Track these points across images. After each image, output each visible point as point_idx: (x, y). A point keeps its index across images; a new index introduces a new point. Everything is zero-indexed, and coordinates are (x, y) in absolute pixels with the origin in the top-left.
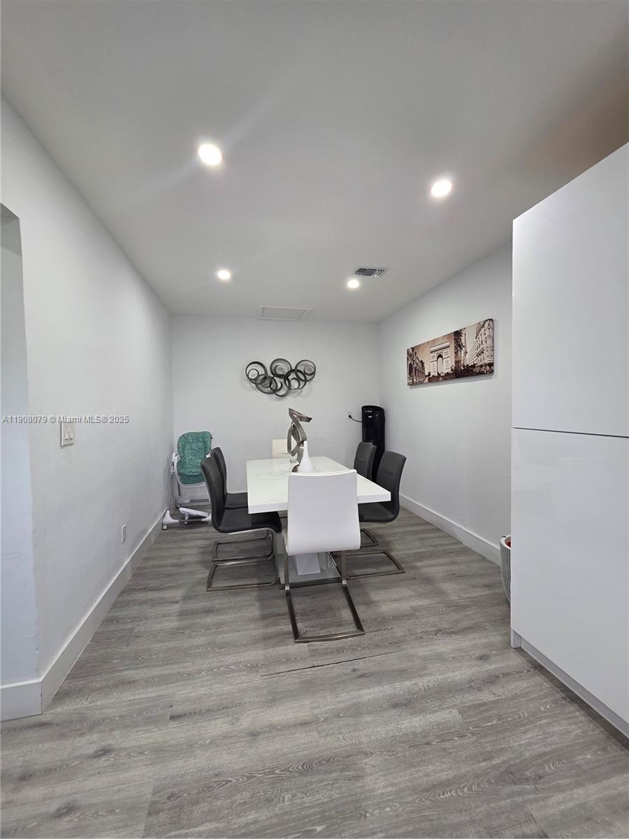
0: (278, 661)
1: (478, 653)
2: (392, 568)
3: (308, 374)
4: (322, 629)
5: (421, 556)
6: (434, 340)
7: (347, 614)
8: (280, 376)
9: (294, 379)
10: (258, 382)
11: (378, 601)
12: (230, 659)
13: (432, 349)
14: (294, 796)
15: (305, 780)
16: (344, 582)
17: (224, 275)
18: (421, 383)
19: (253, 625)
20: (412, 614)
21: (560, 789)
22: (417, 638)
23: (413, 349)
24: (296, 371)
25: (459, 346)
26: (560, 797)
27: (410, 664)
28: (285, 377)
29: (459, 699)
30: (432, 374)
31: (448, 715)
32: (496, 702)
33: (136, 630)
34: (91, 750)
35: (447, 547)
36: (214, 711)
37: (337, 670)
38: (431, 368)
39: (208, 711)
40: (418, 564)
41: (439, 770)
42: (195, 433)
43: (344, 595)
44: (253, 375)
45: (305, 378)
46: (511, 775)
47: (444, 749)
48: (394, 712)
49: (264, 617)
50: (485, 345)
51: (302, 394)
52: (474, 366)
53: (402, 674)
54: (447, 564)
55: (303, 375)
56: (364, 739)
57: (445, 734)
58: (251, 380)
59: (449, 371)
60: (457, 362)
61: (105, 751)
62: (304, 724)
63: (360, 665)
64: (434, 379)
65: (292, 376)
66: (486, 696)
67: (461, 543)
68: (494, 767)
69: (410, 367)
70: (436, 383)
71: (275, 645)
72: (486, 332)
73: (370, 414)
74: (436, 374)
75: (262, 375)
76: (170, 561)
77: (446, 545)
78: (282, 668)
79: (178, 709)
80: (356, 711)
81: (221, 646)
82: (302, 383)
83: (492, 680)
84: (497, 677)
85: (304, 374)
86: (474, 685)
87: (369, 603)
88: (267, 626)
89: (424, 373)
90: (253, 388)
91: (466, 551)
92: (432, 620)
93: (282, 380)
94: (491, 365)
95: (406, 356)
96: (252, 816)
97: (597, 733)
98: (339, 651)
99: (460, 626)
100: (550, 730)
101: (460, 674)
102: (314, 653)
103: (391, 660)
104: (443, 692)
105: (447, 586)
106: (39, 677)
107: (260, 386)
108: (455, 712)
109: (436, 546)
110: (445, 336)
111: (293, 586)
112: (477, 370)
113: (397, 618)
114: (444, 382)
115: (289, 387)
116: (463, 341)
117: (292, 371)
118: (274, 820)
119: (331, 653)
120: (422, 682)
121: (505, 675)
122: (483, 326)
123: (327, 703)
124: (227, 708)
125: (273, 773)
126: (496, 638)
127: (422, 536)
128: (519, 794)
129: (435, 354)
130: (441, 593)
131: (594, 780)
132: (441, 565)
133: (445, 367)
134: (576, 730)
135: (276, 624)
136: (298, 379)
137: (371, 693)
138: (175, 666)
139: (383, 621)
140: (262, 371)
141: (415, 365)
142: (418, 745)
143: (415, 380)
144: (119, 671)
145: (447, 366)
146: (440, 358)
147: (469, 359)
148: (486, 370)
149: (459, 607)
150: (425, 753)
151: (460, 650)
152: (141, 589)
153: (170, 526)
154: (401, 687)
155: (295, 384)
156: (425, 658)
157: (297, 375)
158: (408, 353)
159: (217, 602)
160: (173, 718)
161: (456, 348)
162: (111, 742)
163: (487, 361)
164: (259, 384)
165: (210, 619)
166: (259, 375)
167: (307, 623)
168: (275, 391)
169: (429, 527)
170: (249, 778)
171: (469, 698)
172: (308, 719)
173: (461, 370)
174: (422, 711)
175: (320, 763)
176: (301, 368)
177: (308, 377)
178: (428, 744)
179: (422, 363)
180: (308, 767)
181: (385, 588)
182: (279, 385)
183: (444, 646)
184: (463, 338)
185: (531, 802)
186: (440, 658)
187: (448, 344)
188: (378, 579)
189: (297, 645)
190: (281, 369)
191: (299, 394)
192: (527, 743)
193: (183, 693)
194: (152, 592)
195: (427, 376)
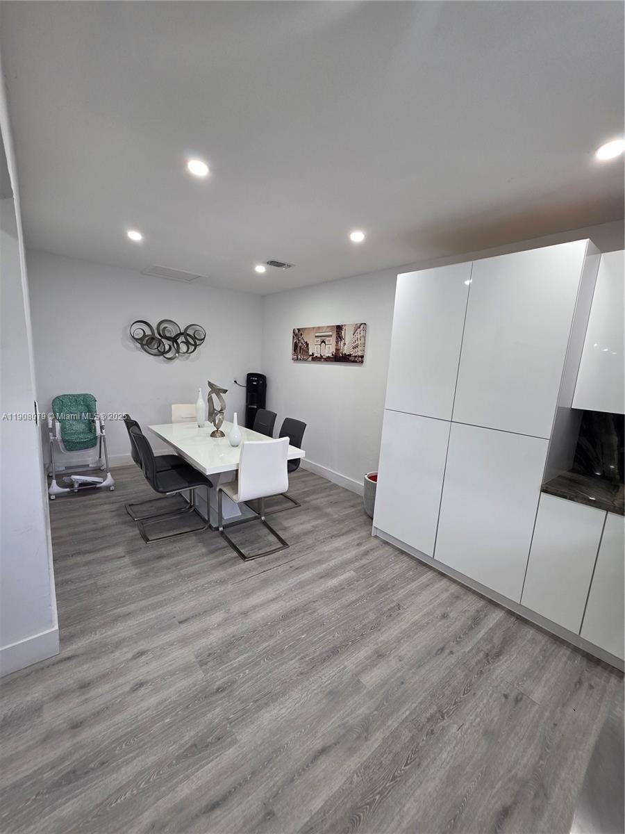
0: (238, 574)
1: (356, 543)
2: (291, 504)
3: (198, 339)
4: (259, 549)
5: (308, 494)
6: (319, 327)
7: (272, 538)
8: (168, 338)
9: (183, 342)
10: (144, 342)
11: (289, 527)
12: (202, 581)
13: (317, 334)
14: (284, 630)
15: (286, 622)
16: (263, 518)
17: (135, 236)
18: (305, 360)
19: (205, 558)
20: (314, 530)
21: (402, 588)
22: (322, 542)
23: (299, 330)
24: (185, 334)
25: (339, 338)
26: (402, 590)
27: (322, 556)
28: (174, 340)
29: (352, 566)
30: (315, 355)
31: (349, 574)
32: (370, 563)
33: (99, 583)
34: (130, 655)
35: (322, 486)
36: (209, 611)
37: (280, 569)
38: (314, 349)
39: (205, 612)
40: (307, 499)
41: (352, 597)
42: (74, 396)
43: (264, 527)
44: (139, 334)
45: (195, 342)
46: (382, 589)
47: (351, 589)
48: (322, 580)
49: (211, 552)
50: (359, 342)
51: (190, 358)
52: (350, 355)
53: (319, 562)
54: (326, 497)
55: (192, 339)
56: (310, 596)
57: (350, 582)
58: (137, 339)
59: (330, 355)
60: (337, 350)
61: (142, 653)
62: (273, 600)
63: (293, 563)
64: (316, 359)
65: (181, 339)
66: (365, 561)
67: (330, 481)
68: (375, 589)
69: (296, 346)
70: (319, 362)
71: (231, 566)
72: (360, 332)
73: (255, 381)
74: (319, 356)
75: (148, 336)
76: (87, 527)
77: (322, 484)
78: (244, 577)
79: (182, 617)
80: (301, 585)
81: (189, 576)
82: (192, 348)
83: (366, 553)
84: (368, 552)
85: (194, 338)
86: (357, 559)
87: (285, 529)
88: (217, 556)
89: (308, 352)
90: (137, 348)
91: (335, 486)
92: (327, 531)
93: (170, 343)
94: (362, 357)
95: (291, 335)
96: (265, 645)
97: (413, 563)
98: (277, 559)
99: (344, 531)
100: (394, 568)
101: (350, 554)
102: (261, 564)
103: (311, 556)
104: (344, 565)
105: (329, 510)
106: (53, 627)
107: (146, 347)
108: (352, 572)
109: (314, 486)
110: (328, 327)
111: (225, 527)
112: (352, 359)
113: (306, 534)
114: (326, 363)
115: (178, 351)
116: (343, 334)
117: (181, 334)
118: (278, 642)
119: (272, 562)
120: (332, 563)
121: (371, 550)
122: (359, 328)
123: (282, 587)
124: (218, 606)
125: (267, 625)
126: (364, 533)
127: (303, 479)
128: (387, 594)
129: (319, 339)
130: (327, 515)
131: (414, 581)
132: (322, 497)
133: (327, 351)
134: (405, 565)
135: (223, 555)
136: (187, 343)
137: (306, 575)
138: (159, 596)
139: (297, 537)
140: (148, 332)
141: (300, 344)
142: (338, 591)
143: (299, 357)
144: (110, 611)
145: (329, 350)
146: (323, 344)
147: (346, 349)
148: (357, 360)
149: (341, 521)
150: (343, 592)
151: (346, 543)
152: (74, 554)
153: (58, 496)
154: (321, 569)
155: (183, 348)
156: (329, 552)
157: (186, 339)
158: (294, 332)
159: (163, 549)
160: (180, 623)
161: (337, 338)
162: (141, 647)
163: (360, 354)
164: (145, 345)
165: (164, 562)
166: (145, 335)
167: (247, 549)
168: (163, 353)
169: (306, 473)
170: (254, 632)
171: (357, 564)
172: (274, 597)
173: (340, 357)
174: (335, 576)
175: (291, 613)
176: (190, 332)
177: (198, 342)
178: (343, 589)
179: (307, 345)
180: (285, 617)
181: (291, 518)
182: (167, 348)
183: (338, 543)
184: (343, 332)
185: (392, 596)
186: (338, 549)
187: (331, 333)
188: (284, 513)
189: (246, 563)
190: (169, 331)
191: (187, 358)
192: (386, 575)
193: (178, 608)
194: (90, 555)
195: (310, 356)
